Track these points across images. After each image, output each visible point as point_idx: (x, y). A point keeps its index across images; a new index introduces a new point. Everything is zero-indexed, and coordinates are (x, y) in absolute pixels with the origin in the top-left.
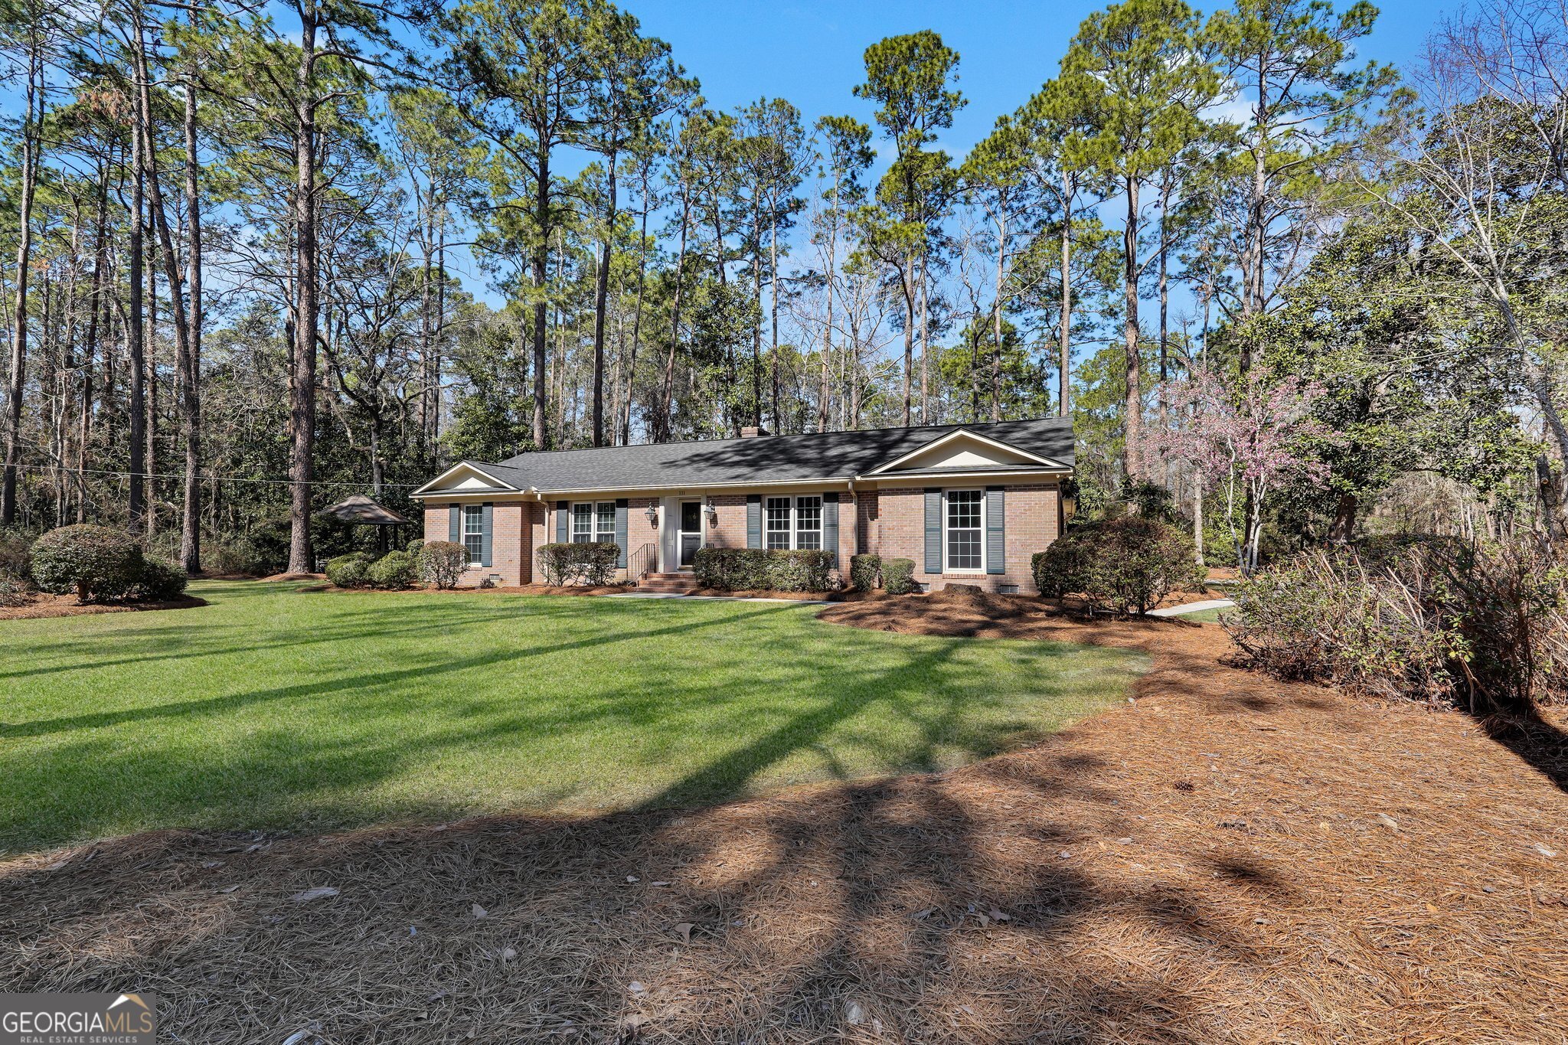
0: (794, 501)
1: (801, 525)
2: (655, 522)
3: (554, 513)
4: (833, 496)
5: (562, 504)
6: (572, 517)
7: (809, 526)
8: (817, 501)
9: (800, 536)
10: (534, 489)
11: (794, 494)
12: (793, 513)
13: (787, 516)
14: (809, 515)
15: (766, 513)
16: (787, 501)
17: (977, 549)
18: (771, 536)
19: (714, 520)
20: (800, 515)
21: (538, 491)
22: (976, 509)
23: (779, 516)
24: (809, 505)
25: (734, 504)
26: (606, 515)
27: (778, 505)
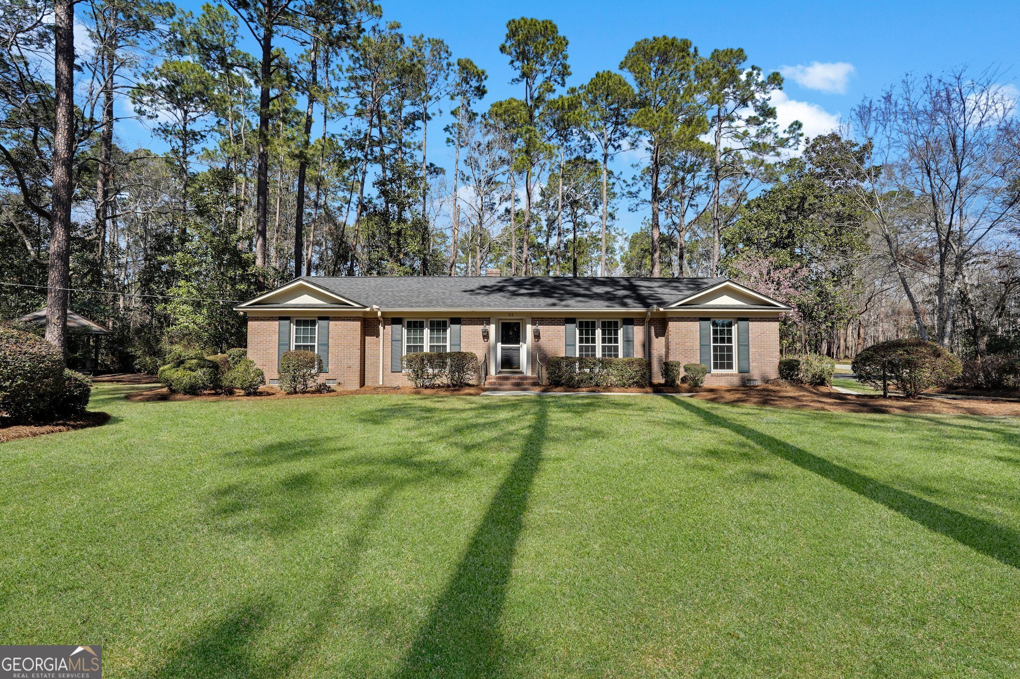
0: (599, 323)
1: (604, 341)
2: (486, 336)
3: (388, 328)
4: (629, 321)
5: (396, 320)
6: (405, 331)
7: (610, 341)
8: (616, 323)
9: (604, 348)
10: (375, 307)
11: (598, 319)
12: (599, 332)
13: (594, 334)
14: (610, 334)
15: (577, 331)
16: (593, 324)
17: (730, 357)
18: (581, 348)
19: (537, 336)
20: (603, 333)
21: (378, 309)
22: (730, 332)
23: (587, 334)
24: (610, 326)
25: (554, 324)
26: (438, 330)
27: (587, 326)
